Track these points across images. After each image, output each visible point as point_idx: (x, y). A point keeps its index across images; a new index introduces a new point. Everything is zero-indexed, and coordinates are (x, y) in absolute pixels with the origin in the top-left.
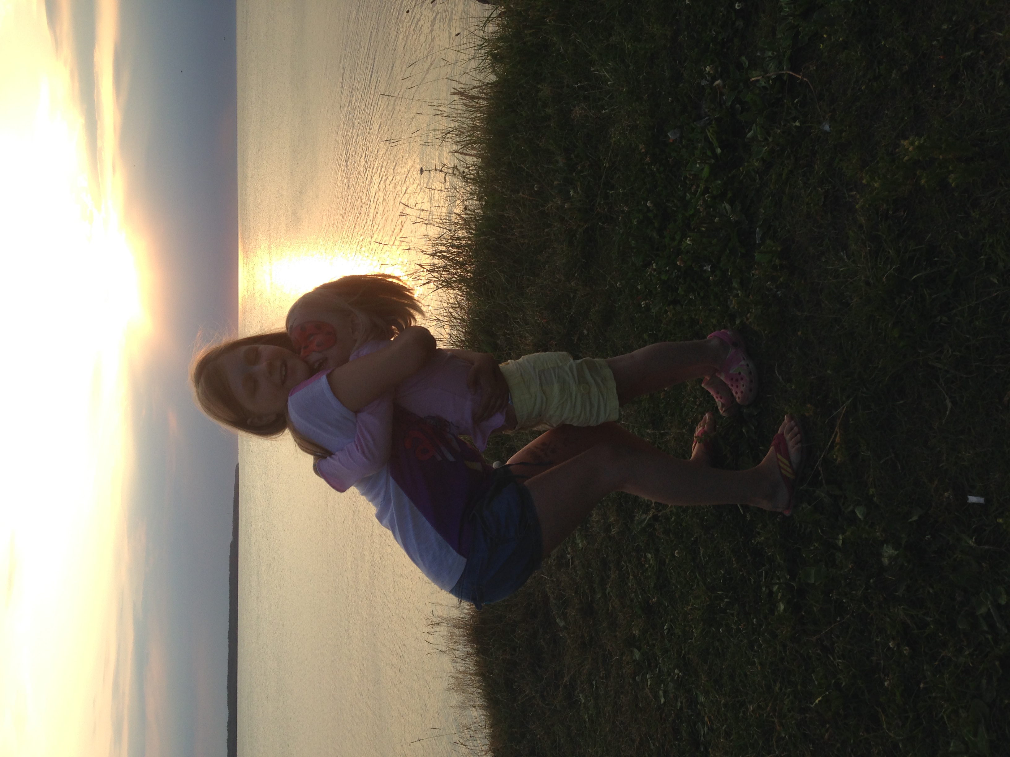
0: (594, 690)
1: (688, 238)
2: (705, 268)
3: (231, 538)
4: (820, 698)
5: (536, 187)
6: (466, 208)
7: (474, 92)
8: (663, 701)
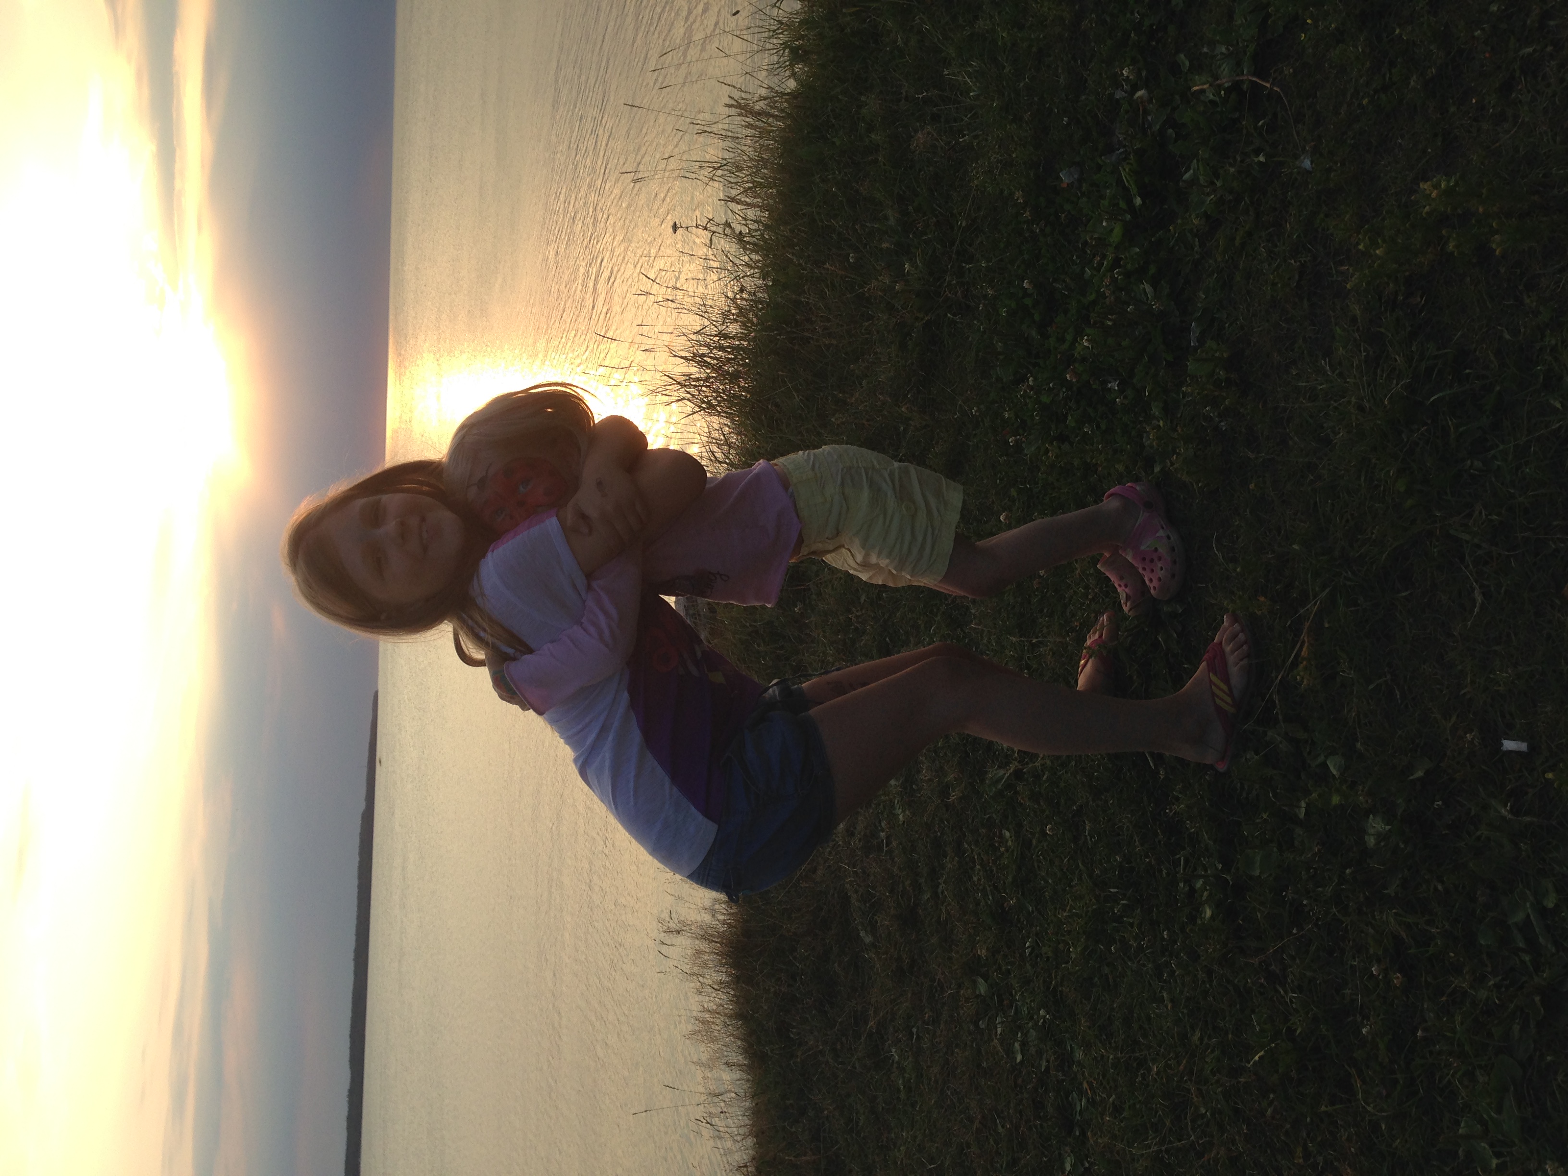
0: (914, 1041)
1: (1086, 338)
2: (1109, 386)
3: (362, 806)
4: (1262, 1053)
5: (852, 257)
6: (742, 290)
7: (760, 105)
8: (1019, 1058)
